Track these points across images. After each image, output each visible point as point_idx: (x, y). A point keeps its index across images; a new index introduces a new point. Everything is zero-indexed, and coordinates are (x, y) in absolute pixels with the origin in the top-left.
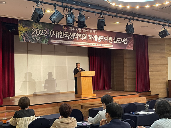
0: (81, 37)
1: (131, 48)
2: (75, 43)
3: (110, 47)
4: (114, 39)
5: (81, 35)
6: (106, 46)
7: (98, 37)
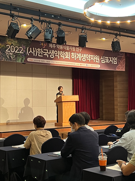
0: (63, 56)
1: (122, 68)
2: (56, 62)
3: (97, 68)
4: (102, 58)
5: (63, 53)
6: (92, 66)
7: (82, 56)
